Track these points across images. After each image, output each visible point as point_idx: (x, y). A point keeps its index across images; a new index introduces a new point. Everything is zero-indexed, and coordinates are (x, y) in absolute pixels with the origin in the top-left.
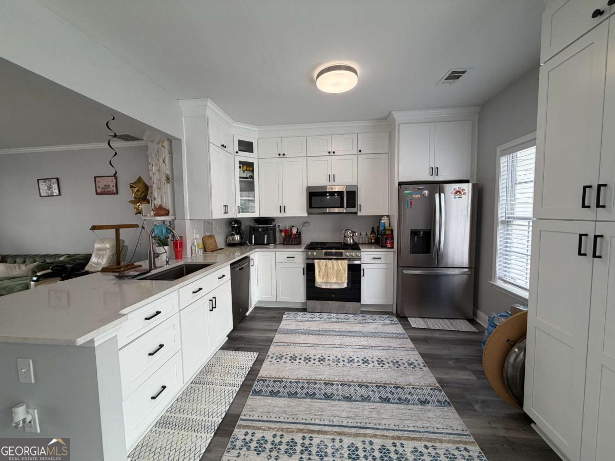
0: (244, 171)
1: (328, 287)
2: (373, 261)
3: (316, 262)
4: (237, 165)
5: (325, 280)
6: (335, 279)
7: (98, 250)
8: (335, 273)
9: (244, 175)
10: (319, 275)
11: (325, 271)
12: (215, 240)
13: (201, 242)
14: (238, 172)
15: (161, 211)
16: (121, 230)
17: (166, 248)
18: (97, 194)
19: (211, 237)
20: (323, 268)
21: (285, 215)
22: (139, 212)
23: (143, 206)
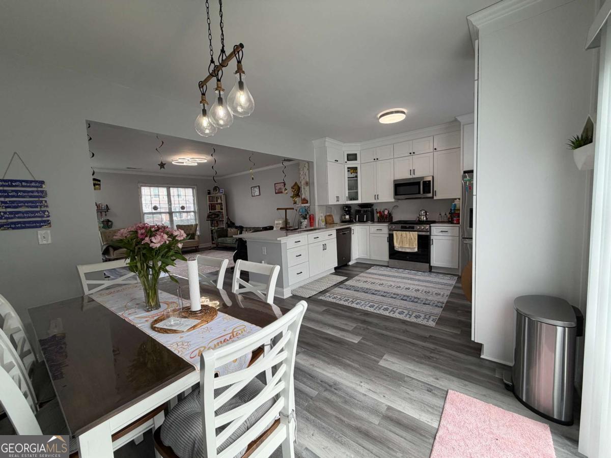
0: (351, 173)
1: (403, 250)
2: (441, 234)
3: (394, 232)
4: (346, 170)
5: (401, 245)
6: (408, 245)
7: (277, 224)
8: (408, 241)
9: (352, 176)
10: (397, 242)
11: (401, 238)
12: (333, 218)
13: (324, 218)
14: (346, 174)
15: (305, 201)
16: (287, 210)
17: (306, 220)
18: (276, 193)
19: (330, 216)
20: (400, 237)
21: (378, 201)
22: (295, 203)
23: (297, 199)
